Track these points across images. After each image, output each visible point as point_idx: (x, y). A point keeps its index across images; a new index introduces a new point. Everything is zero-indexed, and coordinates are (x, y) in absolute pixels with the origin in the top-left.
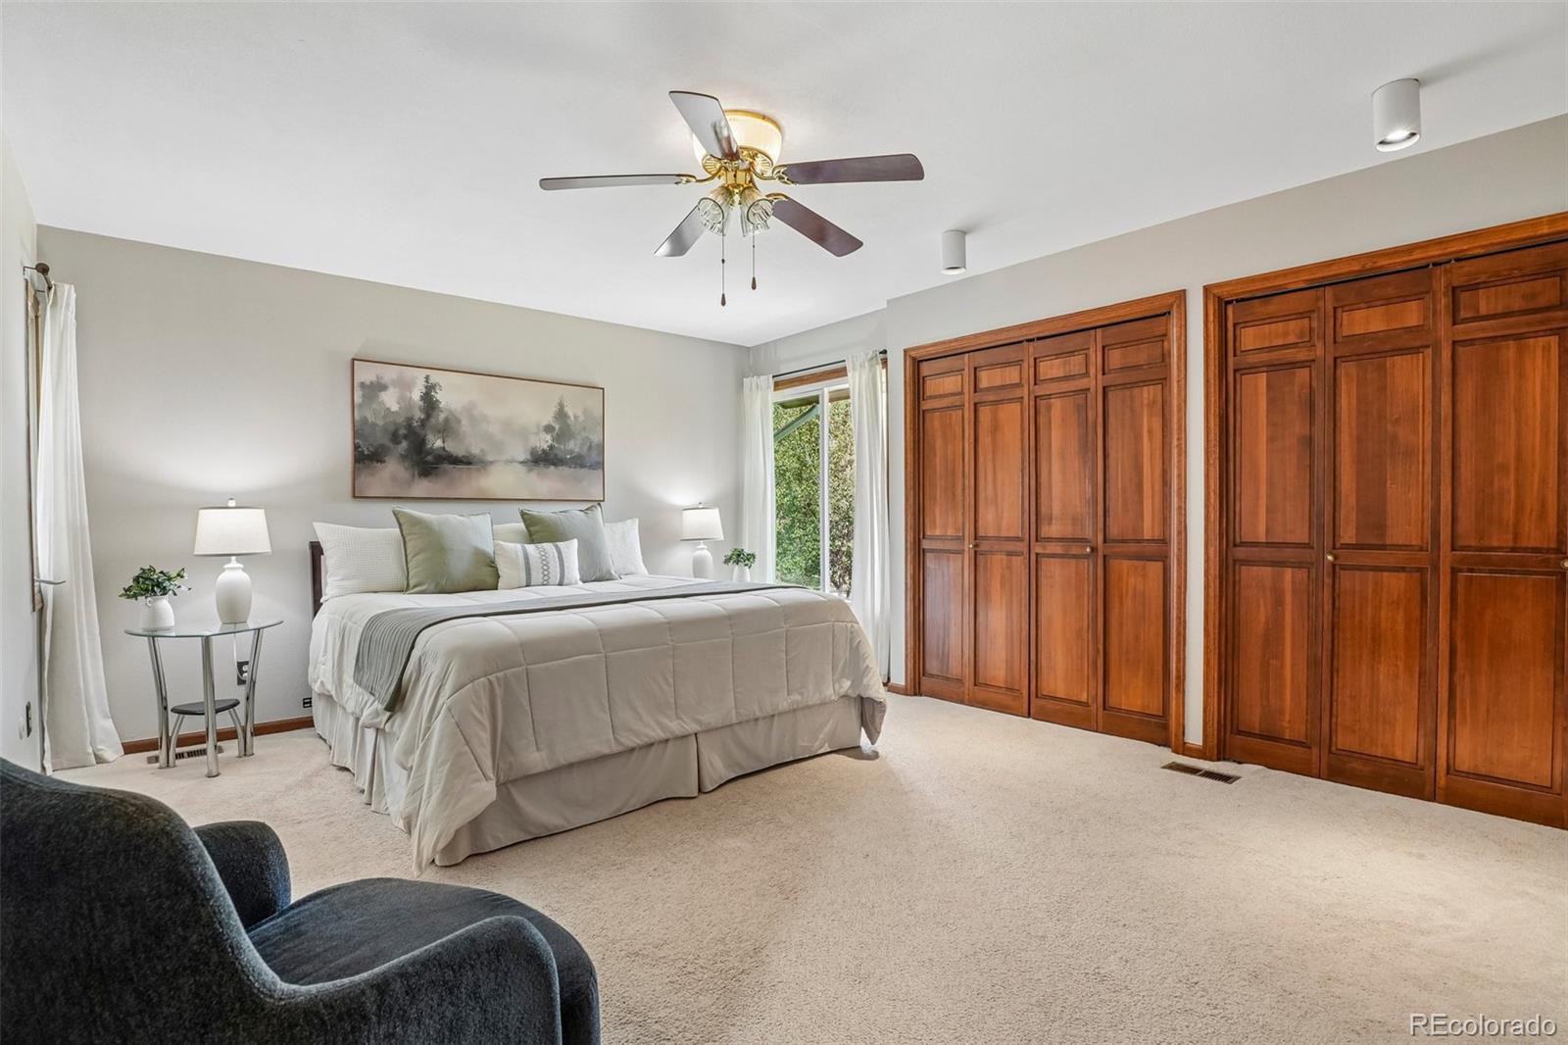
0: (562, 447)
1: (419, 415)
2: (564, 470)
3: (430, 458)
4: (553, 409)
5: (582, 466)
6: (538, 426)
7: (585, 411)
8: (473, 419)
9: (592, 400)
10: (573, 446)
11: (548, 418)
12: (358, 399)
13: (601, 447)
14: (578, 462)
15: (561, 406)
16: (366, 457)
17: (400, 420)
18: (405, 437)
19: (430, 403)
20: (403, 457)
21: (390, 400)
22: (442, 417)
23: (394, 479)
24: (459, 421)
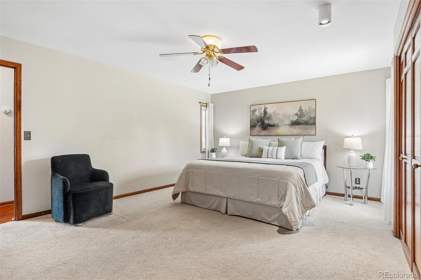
0: (301, 119)
1: (263, 116)
2: (302, 126)
3: (265, 126)
4: (298, 108)
5: (308, 124)
6: (293, 115)
7: (309, 108)
8: (276, 115)
9: (312, 104)
10: (305, 119)
11: (296, 111)
12: (251, 114)
13: (315, 118)
14: (306, 123)
15: (301, 107)
16: (253, 126)
17: (259, 117)
18: (260, 121)
19: (265, 112)
20: (260, 126)
21: (257, 113)
22: (268, 115)
23: (258, 131)
24: (272, 116)
